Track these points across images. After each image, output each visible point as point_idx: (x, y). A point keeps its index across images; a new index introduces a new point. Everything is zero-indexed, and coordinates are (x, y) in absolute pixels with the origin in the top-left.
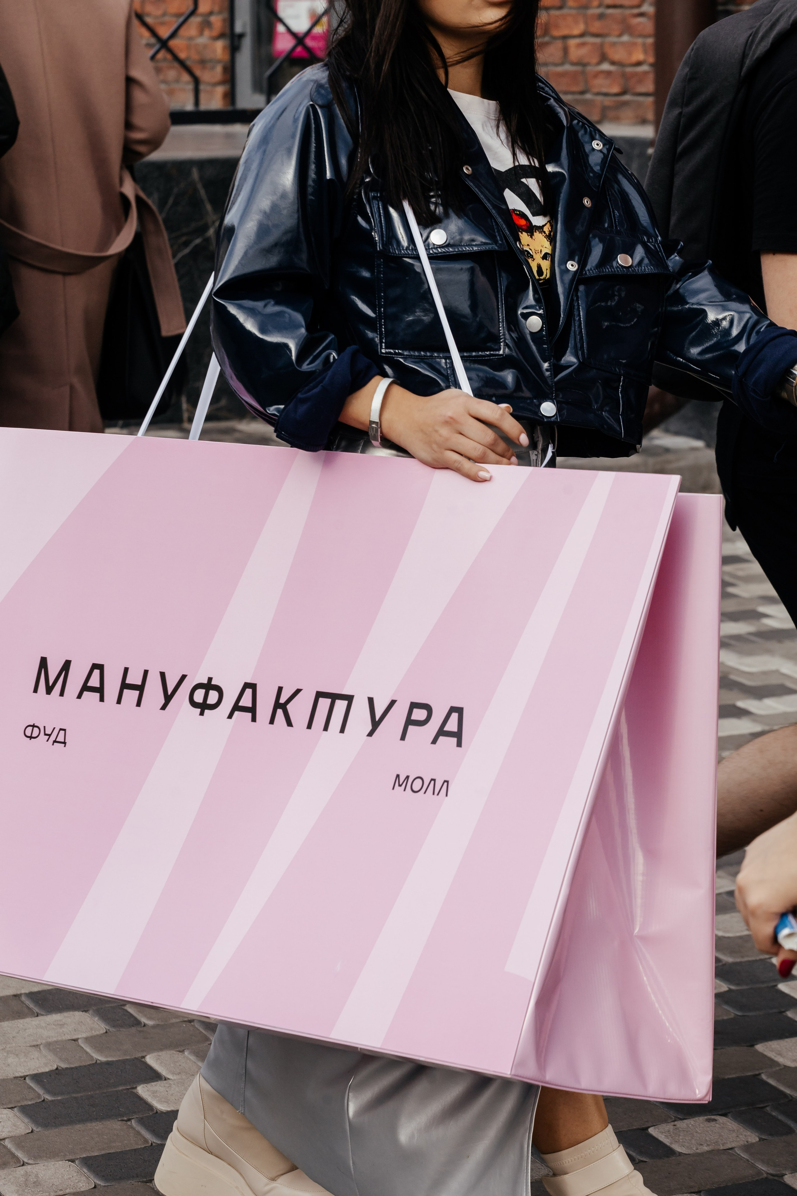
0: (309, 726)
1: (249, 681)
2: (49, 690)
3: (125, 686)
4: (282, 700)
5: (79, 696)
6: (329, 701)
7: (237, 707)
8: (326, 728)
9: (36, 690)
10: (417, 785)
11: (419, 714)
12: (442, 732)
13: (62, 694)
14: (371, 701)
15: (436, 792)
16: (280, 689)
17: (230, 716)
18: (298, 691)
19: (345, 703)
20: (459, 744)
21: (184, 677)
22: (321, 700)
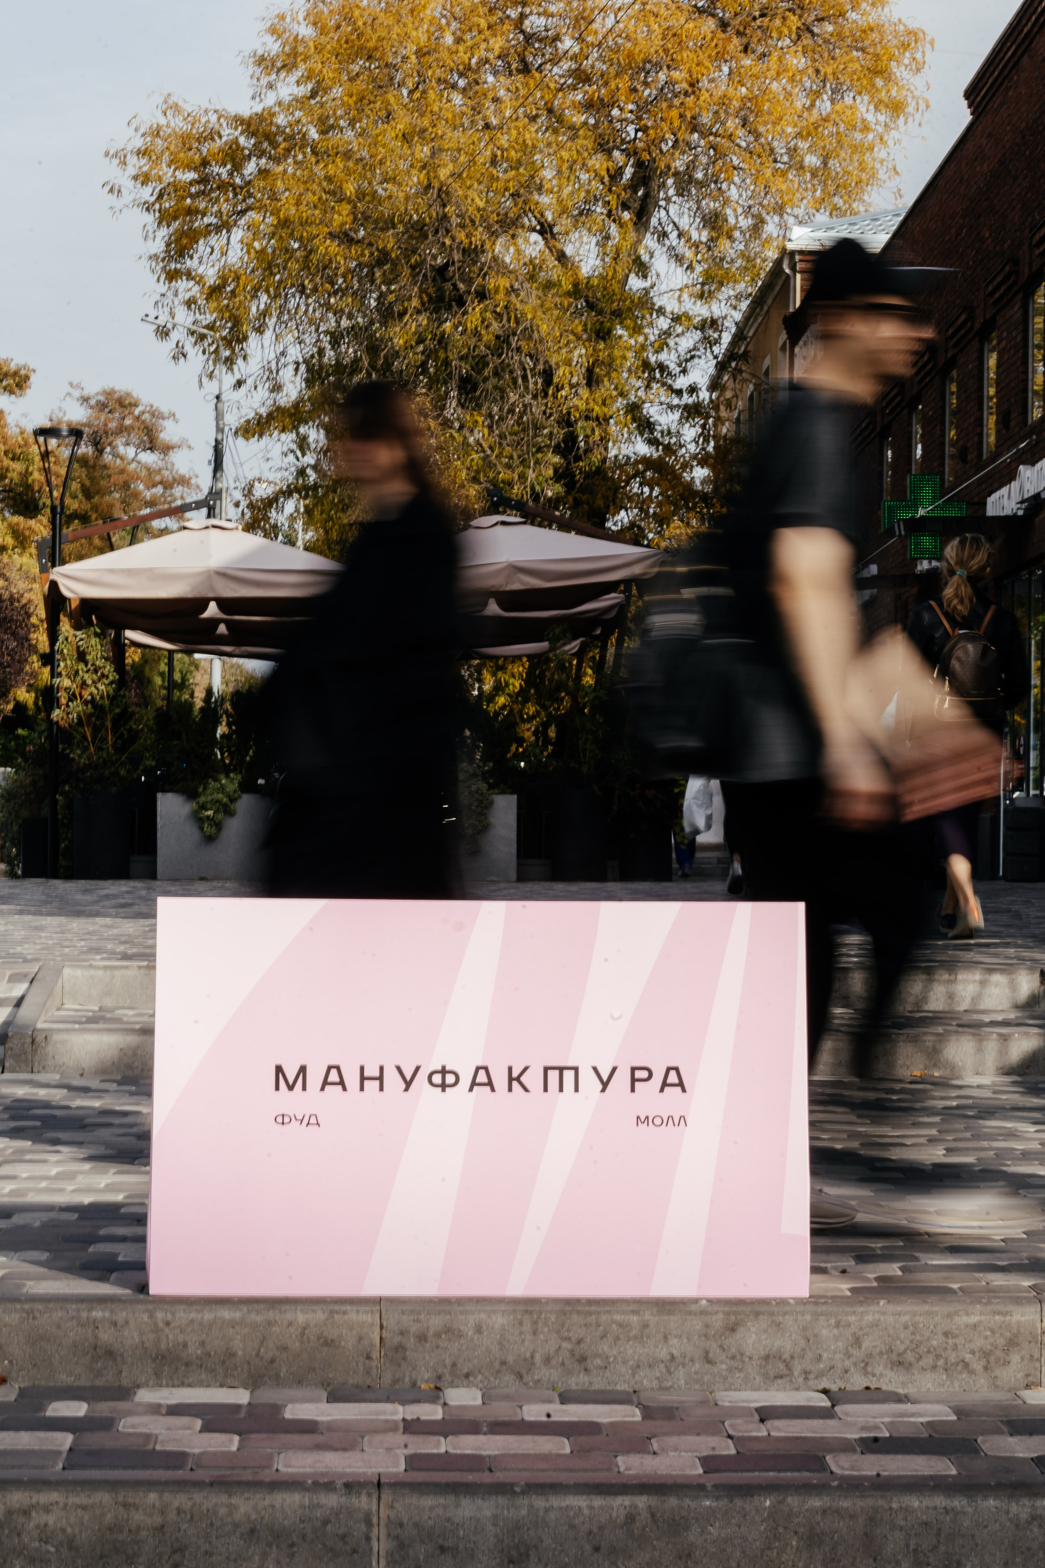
0: (546, 1089)
1: (480, 1064)
2: (291, 1088)
3: (363, 1078)
4: (515, 1074)
5: (322, 1089)
6: (557, 1072)
7: (474, 1084)
8: (561, 1089)
9: (277, 1088)
10: (658, 1121)
11: (639, 1074)
12: (665, 1084)
13: (304, 1088)
14: (595, 1069)
15: (676, 1123)
16: (510, 1069)
17: (471, 1090)
18: (526, 1069)
19: (572, 1072)
20: (684, 1090)
21: (418, 1069)
22: (550, 1072)
